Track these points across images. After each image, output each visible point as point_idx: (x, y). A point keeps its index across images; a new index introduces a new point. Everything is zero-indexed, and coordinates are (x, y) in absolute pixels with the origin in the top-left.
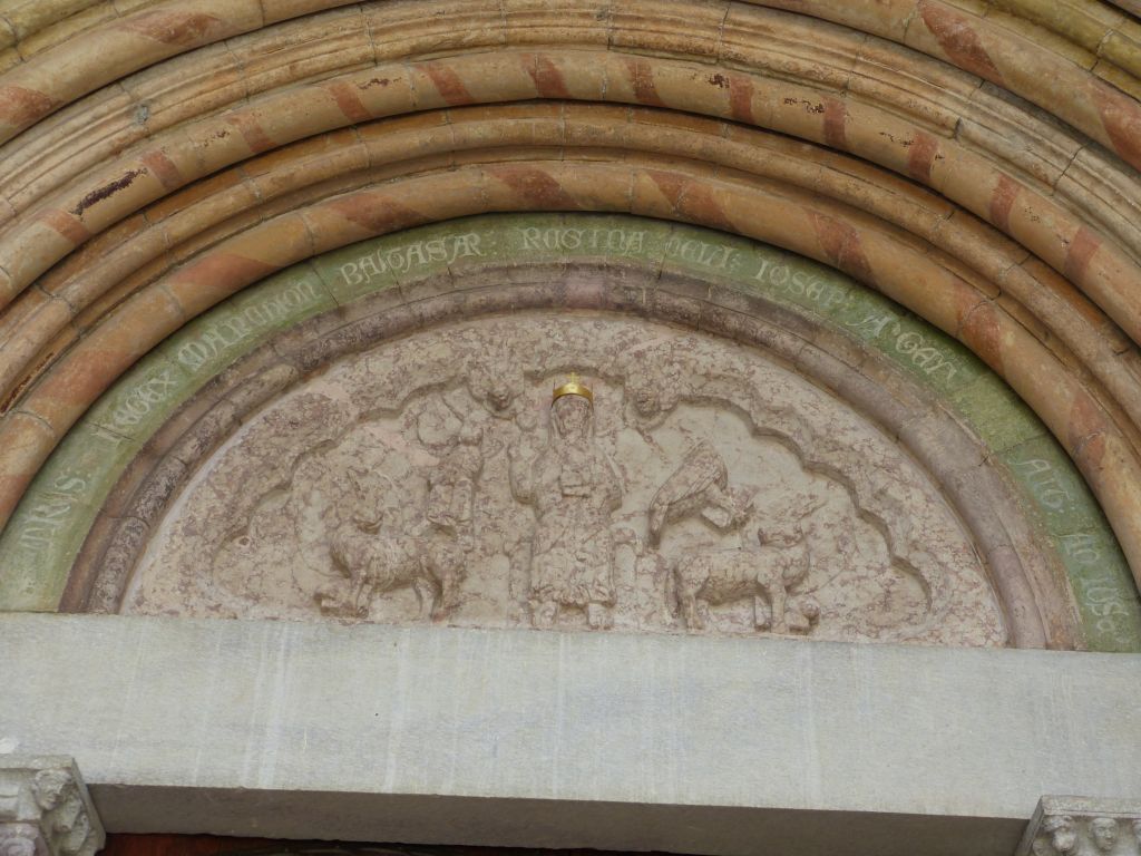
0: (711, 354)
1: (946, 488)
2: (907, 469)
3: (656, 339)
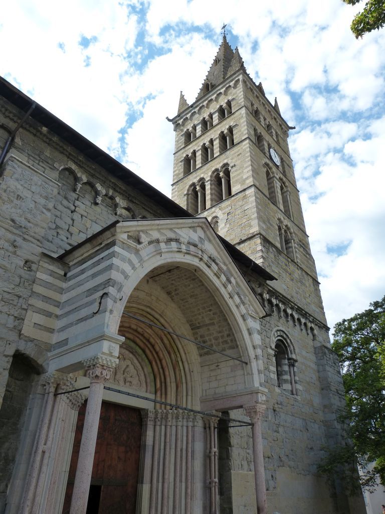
0: (131, 355)
1: (145, 375)
2: (142, 372)
3: (127, 352)
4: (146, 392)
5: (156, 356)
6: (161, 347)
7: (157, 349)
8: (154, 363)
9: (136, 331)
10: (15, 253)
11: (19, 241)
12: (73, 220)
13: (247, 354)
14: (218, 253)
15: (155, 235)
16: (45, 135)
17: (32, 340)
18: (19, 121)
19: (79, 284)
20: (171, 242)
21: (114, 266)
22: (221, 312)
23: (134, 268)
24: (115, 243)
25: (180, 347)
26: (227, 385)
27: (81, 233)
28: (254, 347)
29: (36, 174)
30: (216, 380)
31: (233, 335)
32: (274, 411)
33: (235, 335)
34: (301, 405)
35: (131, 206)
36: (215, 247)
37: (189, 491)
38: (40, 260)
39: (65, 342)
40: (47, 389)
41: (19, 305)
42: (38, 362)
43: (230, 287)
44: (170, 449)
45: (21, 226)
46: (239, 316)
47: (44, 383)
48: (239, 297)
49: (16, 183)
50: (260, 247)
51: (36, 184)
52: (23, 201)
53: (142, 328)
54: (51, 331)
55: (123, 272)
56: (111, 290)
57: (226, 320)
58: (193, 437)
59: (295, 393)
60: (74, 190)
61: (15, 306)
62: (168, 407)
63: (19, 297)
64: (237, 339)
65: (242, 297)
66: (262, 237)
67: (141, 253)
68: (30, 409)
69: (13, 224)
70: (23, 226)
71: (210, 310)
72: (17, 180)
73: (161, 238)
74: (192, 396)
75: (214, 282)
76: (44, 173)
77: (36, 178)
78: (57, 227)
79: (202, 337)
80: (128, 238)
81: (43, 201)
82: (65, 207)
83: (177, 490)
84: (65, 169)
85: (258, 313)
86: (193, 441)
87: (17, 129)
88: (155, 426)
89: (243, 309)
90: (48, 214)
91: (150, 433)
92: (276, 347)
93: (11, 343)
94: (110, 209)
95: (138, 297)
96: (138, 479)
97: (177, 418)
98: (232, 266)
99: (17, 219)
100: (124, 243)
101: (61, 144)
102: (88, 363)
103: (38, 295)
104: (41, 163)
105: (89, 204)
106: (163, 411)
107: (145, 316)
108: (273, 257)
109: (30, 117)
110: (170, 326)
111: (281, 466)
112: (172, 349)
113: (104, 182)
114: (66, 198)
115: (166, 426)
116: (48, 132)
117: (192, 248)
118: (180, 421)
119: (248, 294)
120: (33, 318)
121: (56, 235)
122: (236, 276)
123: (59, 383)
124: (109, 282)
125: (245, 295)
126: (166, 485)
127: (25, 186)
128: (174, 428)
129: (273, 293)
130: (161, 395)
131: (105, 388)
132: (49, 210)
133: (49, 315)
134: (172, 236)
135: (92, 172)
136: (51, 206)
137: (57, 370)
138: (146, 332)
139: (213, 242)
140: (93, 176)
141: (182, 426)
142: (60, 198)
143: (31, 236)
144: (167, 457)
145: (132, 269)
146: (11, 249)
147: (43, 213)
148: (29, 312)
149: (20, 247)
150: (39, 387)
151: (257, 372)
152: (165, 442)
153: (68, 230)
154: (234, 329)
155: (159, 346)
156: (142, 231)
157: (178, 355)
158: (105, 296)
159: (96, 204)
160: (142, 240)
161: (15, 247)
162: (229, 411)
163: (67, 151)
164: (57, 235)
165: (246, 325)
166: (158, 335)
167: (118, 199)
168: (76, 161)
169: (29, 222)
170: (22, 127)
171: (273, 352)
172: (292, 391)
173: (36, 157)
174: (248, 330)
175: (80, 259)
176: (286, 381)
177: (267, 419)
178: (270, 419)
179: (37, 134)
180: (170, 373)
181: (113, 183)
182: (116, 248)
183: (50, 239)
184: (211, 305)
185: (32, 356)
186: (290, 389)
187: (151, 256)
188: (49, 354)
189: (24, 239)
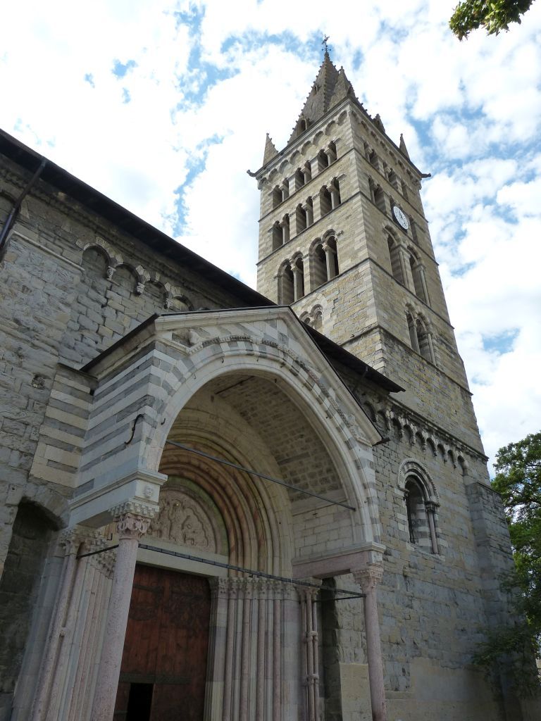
0: (193, 502)
1: (213, 529)
2: (210, 525)
3: (187, 498)
4: (216, 553)
5: (227, 501)
6: (235, 490)
7: (230, 492)
8: (226, 512)
9: (199, 468)
10: (20, 365)
11: (26, 348)
12: (104, 318)
13: (354, 497)
14: (309, 355)
15: (214, 333)
16: (62, 203)
17: (45, 483)
18: (25, 186)
19: (109, 405)
20: (238, 342)
21: (152, 378)
22: (317, 438)
23: (182, 379)
24: (154, 346)
25: (262, 489)
26: (328, 540)
27: (116, 335)
28: (365, 486)
29: (49, 256)
30: (314, 534)
31: (335, 469)
32: (405, 577)
33: (337, 470)
34: (446, 569)
35: (188, 295)
36: (304, 348)
37: (278, 691)
38: (56, 374)
39: (90, 484)
40: (67, 551)
41: (27, 435)
42: (54, 512)
43: (327, 403)
44: (251, 632)
45: (28, 329)
46: (342, 443)
47: (63, 542)
48: (342, 416)
49: (21, 270)
50: (379, 346)
51: (49, 271)
52: (31, 294)
53: (206, 464)
54: (72, 470)
55: (166, 386)
56: (148, 411)
57: (324, 449)
58: (283, 614)
59: (436, 550)
60: (106, 277)
61: (21, 436)
62: (247, 575)
63: (27, 425)
64: (340, 477)
65: (346, 416)
66: (382, 331)
67: (193, 358)
68: (45, 578)
69: (17, 326)
70: (31, 328)
71: (302, 436)
72: (23, 266)
73: (222, 337)
74: (280, 558)
75: (304, 395)
76: (61, 255)
77: (48, 262)
78: (82, 328)
79: (291, 473)
80: (173, 339)
81: (59, 293)
82: (93, 300)
83: (261, 690)
84: (92, 248)
85: (370, 439)
86: (283, 620)
87: (22, 197)
88: (229, 600)
89: (347, 433)
90: (68, 310)
91: (221, 611)
92: (406, 487)
93: (15, 488)
94: (158, 300)
95: (198, 421)
96: (206, 675)
97: (260, 588)
98: (329, 372)
99: (22, 318)
100: (167, 345)
101: (85, 214)
102: (117, 512)
103: (54, 421)
104: (57, 242)
105: (126, 294)
106: (239, 578)
107: (211, 447)
108: (400, 358)
109: (41, 180)
110: (247, 460)
111: (416, 655)
112: (251, 492)
113: (148, 264)
114: (94, 288)
115: (244, 600)
116: (67, 199)
117: (269, 350)
118: (264, 593)
119: (354, 411)
120: (46, 452)
121: (80, 339)
122: (336, 387)
123: (82, 541)
124: (146, 400)
125: (350, 413)
126: (245, 683)
127: (33, 273)
128: (255, 603)
129: (401, 410)
130: (237, 556)
131: (140, 546)
132: (68, 305)
133: (69, 448)
134: (240, 333)
135: (130, 250)
136: (70, 299)
137: (78, 524)
138: (213, 469)
139: (302, 339)
140: (131, 255)
141: (267, 600)
142: (85, 287)
143: (43, 342)
144: (247, 643)
145: (180, 380)
146: (15, 359)
147: (59, 308)
148: (41, 446)
149: (28, 357)
150: (57, 547)
151: (369, 522)
152: (243, 623)
153: (97, 332)
154: (336, 461)
155: (232, 488)
156: (194, 328)
157: (260, 501)
158: (140, 419)
159: (137, 294)
160: (193, 340)
161: (20, 356)
162: (336, 578)
163: (94, 224)
164: (82, 339)
165: (352, 455)
166: (230, 474)
167: (168, 287)
168: (107, 236)
169: (40, 322)
170: (29, 193)
171: (402, 494)
172: (432, 549)
173: (50, 233)
174: (356, 462)
175: (110, 370)
176: (423, 535)
177: (394, 589)
178: (398, 588)
179: (51, 202)
180: (248, 526)
181: (160, 264)
182: (156, 353)
183: (72, 344)
184: (303, 428)
185: (45, 505)
186: (429, 545)
187: (206, 361)
188: (70, 502)
189: (34, 346)
